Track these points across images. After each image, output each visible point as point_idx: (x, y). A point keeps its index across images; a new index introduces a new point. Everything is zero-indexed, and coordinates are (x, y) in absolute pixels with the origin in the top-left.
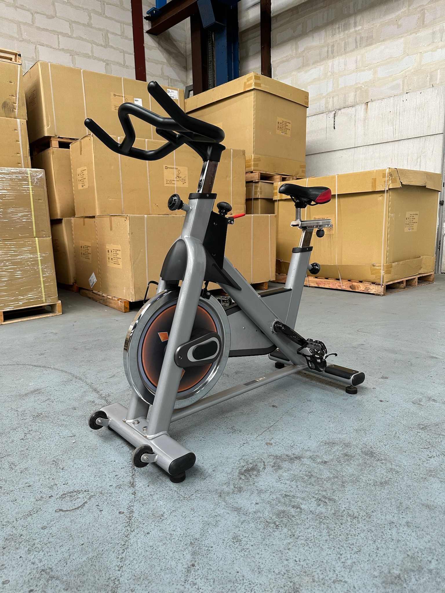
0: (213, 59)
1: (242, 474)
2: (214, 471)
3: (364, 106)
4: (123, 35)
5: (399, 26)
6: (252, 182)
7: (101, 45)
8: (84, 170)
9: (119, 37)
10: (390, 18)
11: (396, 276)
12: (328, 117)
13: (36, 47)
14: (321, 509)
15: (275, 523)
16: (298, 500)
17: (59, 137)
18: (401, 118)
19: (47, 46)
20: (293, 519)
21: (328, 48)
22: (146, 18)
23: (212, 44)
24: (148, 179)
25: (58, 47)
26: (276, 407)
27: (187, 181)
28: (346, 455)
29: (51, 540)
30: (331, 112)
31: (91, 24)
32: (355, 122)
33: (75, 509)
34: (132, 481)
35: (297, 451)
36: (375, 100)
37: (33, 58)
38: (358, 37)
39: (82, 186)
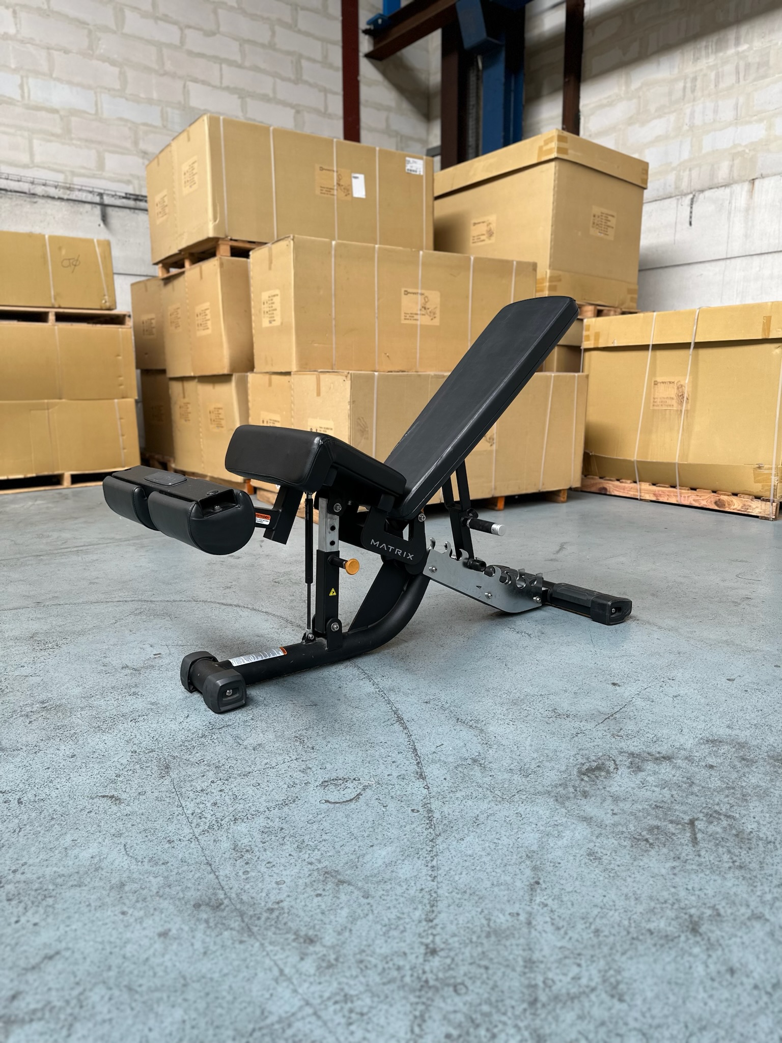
0: (477, 99)
1: (584, 774)
2: (538, 766)
3: (746, 186)
4: (325, 63)
7: (289, 80)
8: (274, 296)
9: (319, 65)
12: (680, 206)
13: (184, 86)
14: (714, 828)
15: (647, 840)
16: (677, 813)
17: (231, 240)
19: (204, 83)
20: (675, 838)
21: (685, 83)
22: (366, 32)
23: (478, 75)
24: (376, 311)
25: (219, 85)
26: (619, 686)
27: (438, 315)
28: (744, 759)
29: (324, 837)
30: (686, 195)
31: (275, 44)
32: (730, 213)
33: (347, 801)
34: (419, 770)
35: (664, 749)
36: (768, 176)
37: (179, 103)
38: (742, 64)
39: (270, 322)
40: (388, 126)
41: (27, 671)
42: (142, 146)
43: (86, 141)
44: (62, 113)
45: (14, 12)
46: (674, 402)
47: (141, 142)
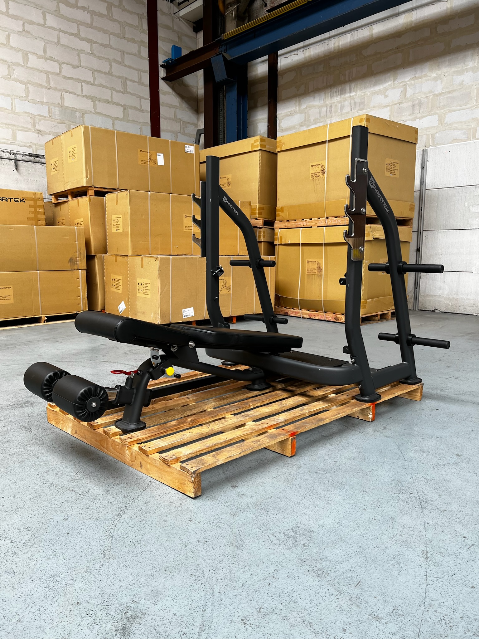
0: (223, 107)
4: (140, 82)
5: (386, 96)
6: (256, 227)
7: (120, 92)
8: (119, 218)
9: (136, 84)
10: (379, 88)
11: (370, 311)
13: (61, 95)
17: (95, 187)
19: (72, 93)
21: (327, 108)
22: (162, 66)
23: (223, 94)
24: (171, 225)
25: (81, 94)
31: (112, 73)
37: (59, 104)
38: (352, 102)
39: (117, 230)
40: (175, 116)
42: (38, 127)
43: (6, 124)
46: (316, 271)
47: (37, 125)
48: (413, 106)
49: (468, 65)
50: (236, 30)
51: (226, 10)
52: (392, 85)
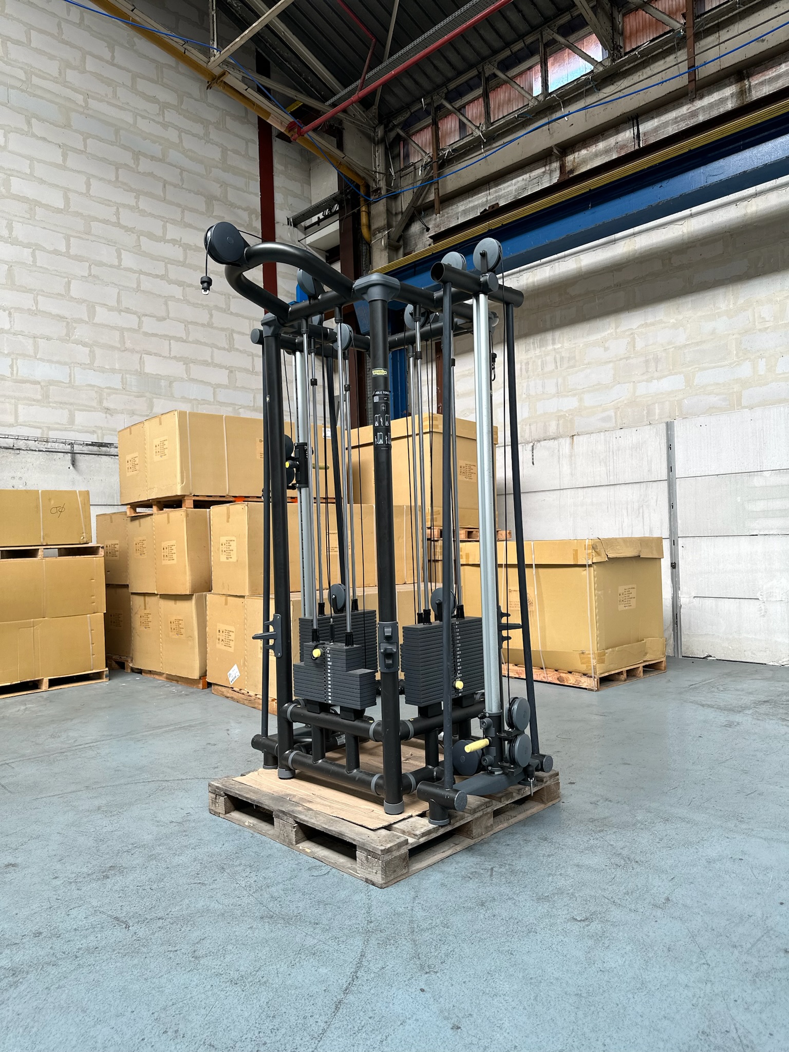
3: (568, 440)
5: (606, 349)
7: (224, 349)
8: (231, 541)
10: (595, 338)
11: (612, 666)
12: (524, 450)
13: (141, 357)
17: (194, 496)
18: (615, 458)
19: (156, 354)
25: (169, 355)
30: (528, 443)
31: (213, 324)
32: (559, 458)
36: (582, 434)
37: (137, 370)
38: (558, 357)
39: (227, 558)
41: (109, 828)
42: (105, 404)
43: (61, 403)
44: (42, 384)
45: (10, 314)
47: (105, 401)
48: (647, 361)
49: (720, 308)
50: (388, 266)
51: (373, 238)
52: (614, 334)
